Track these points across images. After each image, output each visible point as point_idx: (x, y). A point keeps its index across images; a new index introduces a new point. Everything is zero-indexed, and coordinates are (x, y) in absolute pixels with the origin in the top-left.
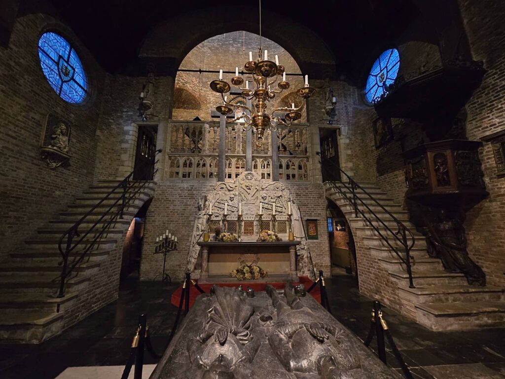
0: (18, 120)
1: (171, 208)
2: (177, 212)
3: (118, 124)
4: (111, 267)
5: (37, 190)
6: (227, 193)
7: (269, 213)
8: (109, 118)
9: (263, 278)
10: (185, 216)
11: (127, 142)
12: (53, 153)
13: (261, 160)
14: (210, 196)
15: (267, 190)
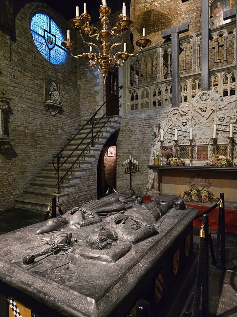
0: (30, 87)
1: (133, 137)
2: (138, 140)
3: (91, 71)
4: (89, 180)
5: (48, 130)
6: (180, 118)
7: (227, 135)
8: (84, 68)
9: (211, 202)
10: (144, 144)
11: (98, 85)
12: (51, 105)
13: (223, 73)
14: (163, 123)
15: (226, 110)
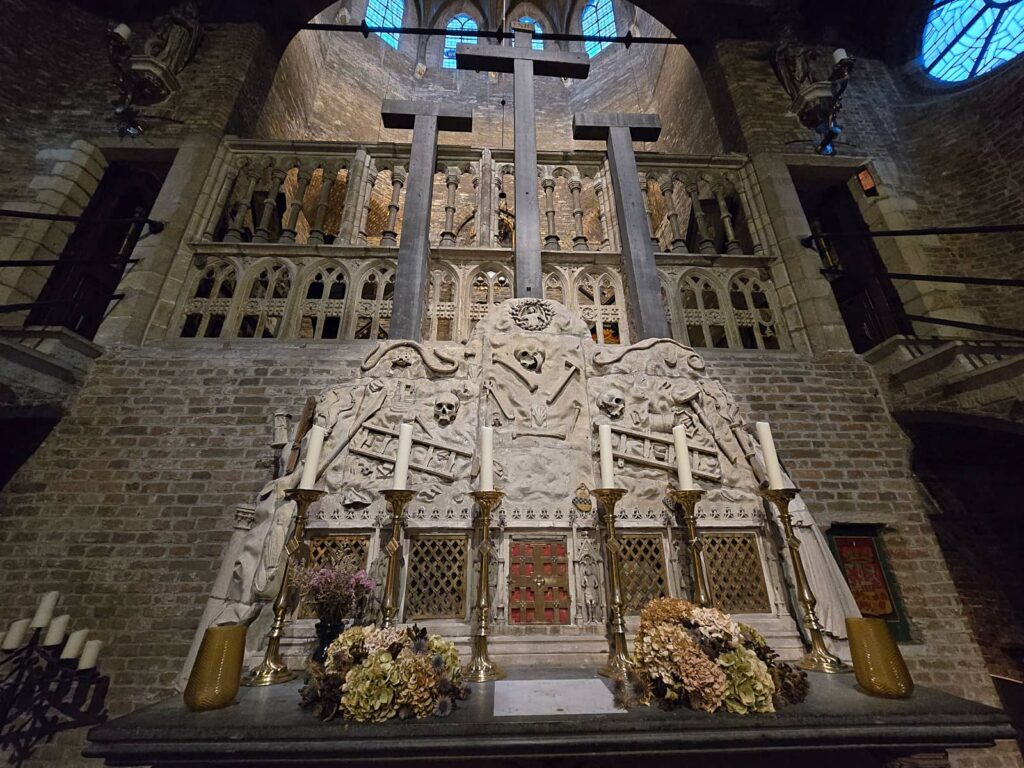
3: (16, 139)
6: (425, 385)
13: (577, 271)
14: (331, 397)
15: (623, 372)
